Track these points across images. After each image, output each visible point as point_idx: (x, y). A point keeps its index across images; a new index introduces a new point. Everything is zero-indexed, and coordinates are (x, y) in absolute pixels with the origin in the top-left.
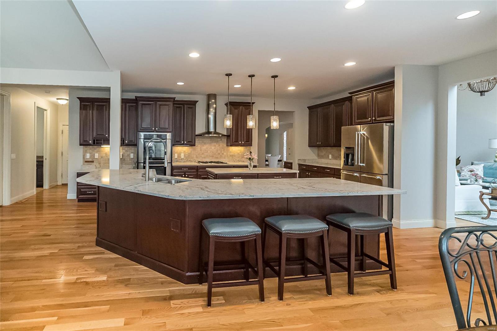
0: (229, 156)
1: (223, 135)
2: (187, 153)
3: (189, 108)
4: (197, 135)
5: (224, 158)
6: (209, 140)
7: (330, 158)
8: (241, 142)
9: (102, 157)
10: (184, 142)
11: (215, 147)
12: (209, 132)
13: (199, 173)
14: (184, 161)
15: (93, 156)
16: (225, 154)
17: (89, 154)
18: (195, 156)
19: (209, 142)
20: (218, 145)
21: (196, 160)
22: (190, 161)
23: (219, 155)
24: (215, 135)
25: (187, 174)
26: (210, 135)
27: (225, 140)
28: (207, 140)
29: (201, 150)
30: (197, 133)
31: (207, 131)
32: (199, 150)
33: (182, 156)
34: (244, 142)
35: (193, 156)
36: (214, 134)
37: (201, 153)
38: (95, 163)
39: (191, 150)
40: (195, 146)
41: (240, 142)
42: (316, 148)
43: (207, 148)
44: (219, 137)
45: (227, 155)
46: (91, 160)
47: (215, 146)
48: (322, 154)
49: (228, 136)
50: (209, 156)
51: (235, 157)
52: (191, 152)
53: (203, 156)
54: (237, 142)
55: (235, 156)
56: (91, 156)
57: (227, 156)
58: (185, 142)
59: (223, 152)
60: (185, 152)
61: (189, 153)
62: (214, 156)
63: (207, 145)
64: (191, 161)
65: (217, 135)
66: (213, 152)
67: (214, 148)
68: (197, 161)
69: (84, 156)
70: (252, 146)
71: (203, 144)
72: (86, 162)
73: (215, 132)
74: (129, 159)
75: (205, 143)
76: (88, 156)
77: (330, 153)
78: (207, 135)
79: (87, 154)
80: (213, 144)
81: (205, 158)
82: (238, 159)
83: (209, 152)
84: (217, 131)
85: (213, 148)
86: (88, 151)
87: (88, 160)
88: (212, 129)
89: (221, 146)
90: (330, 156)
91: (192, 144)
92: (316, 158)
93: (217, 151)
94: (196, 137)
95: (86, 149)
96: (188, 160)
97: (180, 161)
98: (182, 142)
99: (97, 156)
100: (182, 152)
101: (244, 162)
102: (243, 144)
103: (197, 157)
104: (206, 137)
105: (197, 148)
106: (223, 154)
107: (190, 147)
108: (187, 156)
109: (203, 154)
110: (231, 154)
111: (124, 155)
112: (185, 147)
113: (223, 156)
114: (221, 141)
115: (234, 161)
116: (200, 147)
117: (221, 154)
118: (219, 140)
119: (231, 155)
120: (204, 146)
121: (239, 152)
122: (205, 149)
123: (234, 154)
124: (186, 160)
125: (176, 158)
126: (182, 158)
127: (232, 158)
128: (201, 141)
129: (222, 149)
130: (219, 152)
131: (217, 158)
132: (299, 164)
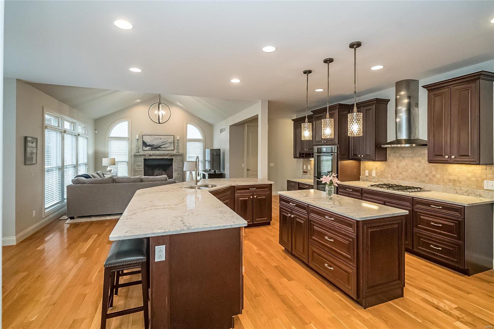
2: (379, 171)
5: (437, 184)
6: (410, 152)
10: (361, 156)
11: (419, 164)
14: (375, 180)
16: (438, 176)
18: (390, 176)
19: (411, 155)
21: (389, 182)
22: (381, 181)
23: (428, 178)
28: (407, 152)
29: (397, 167)
32: (395, 167)
33: (374, 174)
35: (386, 175)
37: (398, 172)
38: (308, 174)
39: (384, 166)
43: (407, 165)
46: (306, 171)
47: (420, 162)
50: (409, 177)
51: (460, 185)
52: (385, 169)
53: (401, 176)
55: (460, 183)
57: (442, 180)
59: (434, 173)
60: (376, 168)
61: (382, 171)
66: (416, 172)
67: (419, 166)
71: (401, 158)
75: (403, 157)
76: (305, 167)
79: (304, 165)
80: (416, 159)
81: (403, 179)
82: (465, 189)
83: (410, 171)
84: (420, 138)
85: (416, 165)
86: (305, 162)
96: (379, 180)
97: (370, 179)
99: (309, 168)
100: (374, 168)
101: (480, 196)
106: (434, 176)
107: (383, 162)
108: (379, 174)
109: (401, 173)
110: (451, 178)
112: (377, 162)
113: (435, 179)
115: (457, 193)
121: (469, 175)
122: (404, 166)
123: (458, 178)
124: (377, 180)
125: (367, 176)
126: (373, 177)
127: (454, 185)
128: (398, 155)
129: (433, 168)
130: (427, 172)
131: (424, 182)
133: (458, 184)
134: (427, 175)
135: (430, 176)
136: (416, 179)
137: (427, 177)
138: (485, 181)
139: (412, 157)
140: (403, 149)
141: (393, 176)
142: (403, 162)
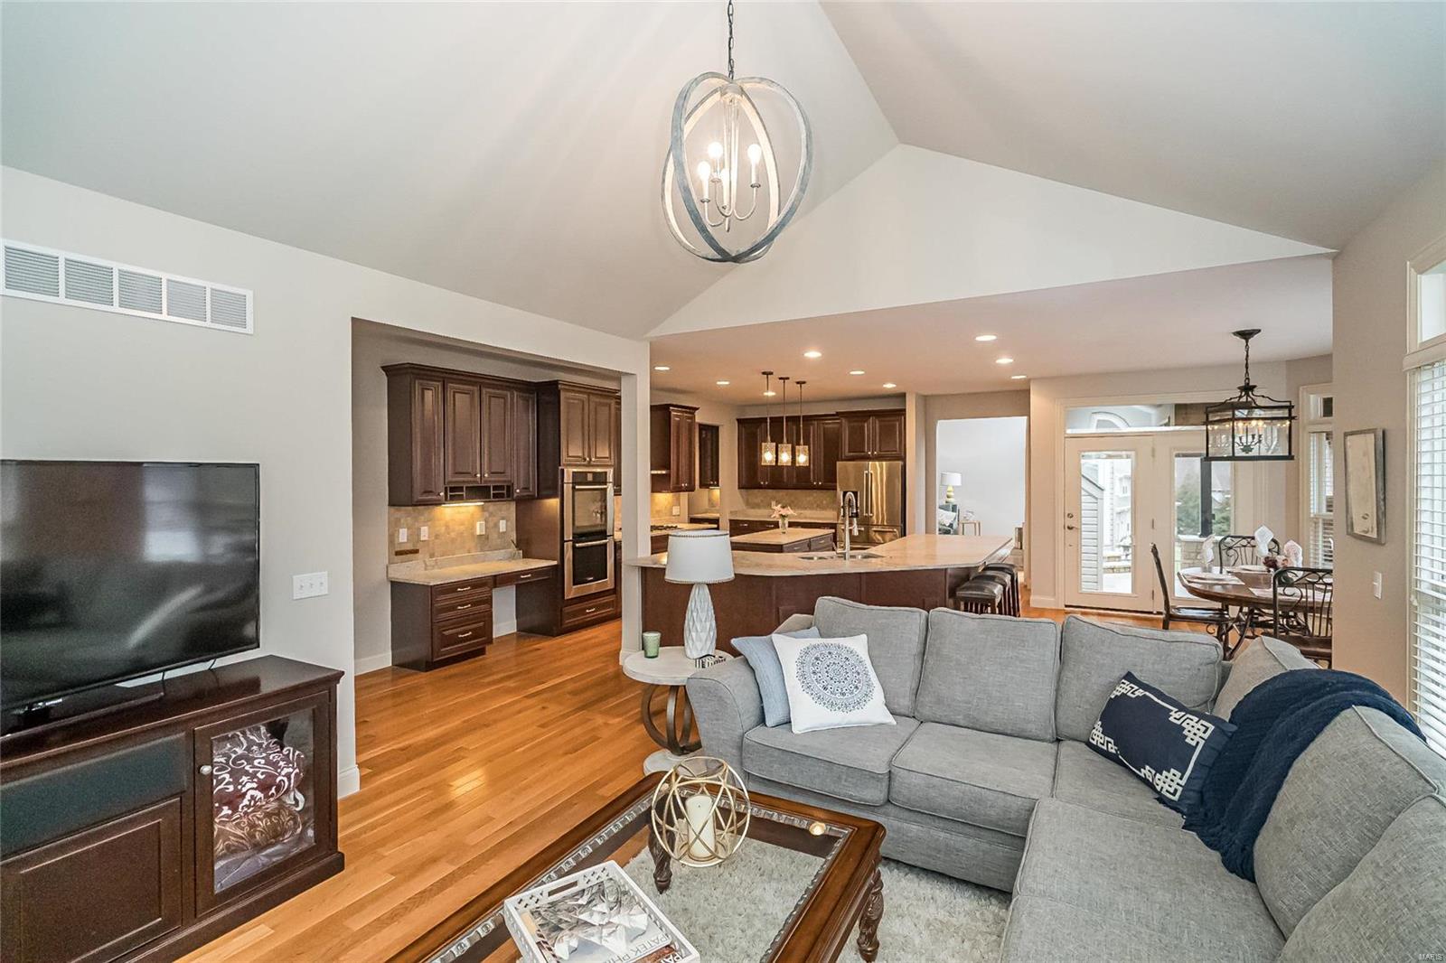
8: (684, 485)
9: (437, 536)
15: (415, 534)
17: (406, 530)
38: (419, 556)
42: (750, 490)
45: (653, 511)
46: (409, 547)
51: (662, 515)
55: (662, 513)
56: (411, 535)
69: (392, 538)
70: (693, 491)
72: (398, 553)
74: (496, 536)
76: (403, 536)
77: (774, 498)
79: (401, 530)
86: (402, 521)
87: (402, 549)
95: (398, 515)
99: (425, 533)
102: (684, 488)
111: (487, 525)
123: (661, 508)
132: (730, 520)
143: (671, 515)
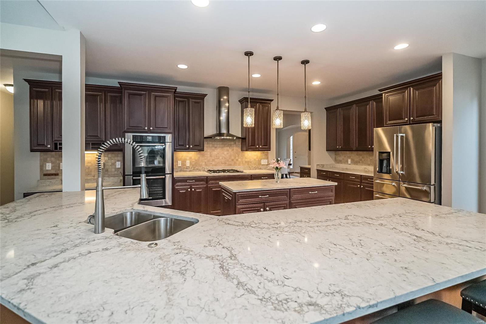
0: (244, 162)
1: (238, 138)
2: (193, 160)
3: (195, 102)
4: (205, 138)
5: (239, 165)
6: (221, 143)
7: (349, 163)
8: (259, 146)
10: (189, 147)
11: (228, 152)
12: (220, 134)
13: (209, 185)
14: (190, 169)
15: (56, 166)
16: (239, 160)
17: (51, 164)
18: (204, 163)
19: (221, 145)
20: (231, 150)
21: (204, 169)
22: (197, 169)
24: (228, 138)
25: (194, 188)
26: (222, 138)
27: (239, 143)
28: (218, 143)
29: (211, 156)
30: (206, 135)
31: (218, 132)
32: (209, 156)
33: (188, 164)
34: (262, 146)
35: (201, 163)
36: (227, 136)
37: (211, 160)
38: (60, 177)
39: (199, 156)
40: (203, 151)
41: (257, 146)
42: (334, 152)
43: (218, 153)
44: (233, 140)
45: (242, 162)
46: (53, 172)
48: (340, 158)
49: (243, 139)
50: (220, 163)
52: (199, 158)
53: (213, 163)
54: (254, 146)
55: (251, 163)
56: (53, 166)
58: (191, 146)
59: (237, 158)
60: (191, 158)
61: (196, 160)
62: (227, 163)
63: (219, 150)
64: (200, 170)
65: (230, 138)
66: (225, 158)
67: (227, 154)
68: (206, 170)
69: (42, 167)
70: (270, 150)
71: (213, 148)
72: (45, 175)
73: (228, 134)
74: (113, 170)
75: (215, 147)
76: (49, 166)
77: (349, 157)
78: (218, 138)
79: (47, 164)
80: (226, 148)
81: (216, 165)
82: (254, 166)
83: (221, 158)
84: (230, 133)
85: (226, 153)
86: (48, 159)
87: (49, 173)
88: (224, 131)
89: (235, 150)
90: (349, 161)
91: (199, 148)
92: (333, 162)
93: (230, 156)
94: (205, 140)
95: (45, 156)
96: (195, 169)
97: (185, 169)
98: (187, 146)
100: (188, 158)
101: (261, 169)
102: (261, 148)
103: (206, 165)
104: (217, 139)
105: (206, 153)
106: (237, 160)
107: (198, 152)
108: (193, 163)
109: (213, 160)
110: (247, 160)
111: (107, 164)
112: (191, 152)
113: (238, 162)
114: (235, 145)
116: (210, 152)
117: (234, 161)
118: (232, 143)
119: (246, 162)
120: (215, 150)
121: (255, 157)
122: (216, 154)
123: (250, 160)
124: (193, 168)
125: (180, 167)
126: (188, 166)
127: (248, 165)
128: (211, 145)
129: (236, 155)
130: (233, 158)
131: (231, 165)
132: (318, 170)
133: (250, 164)
134: (233, 160)
135: (235, 160)
136: (225, 163)
137: (232, 162)
138: (262, 160)
139: (222, 147)
140: (216, 141)
141: (207, 163)
142: (216, 151)
143: (260, 164)
